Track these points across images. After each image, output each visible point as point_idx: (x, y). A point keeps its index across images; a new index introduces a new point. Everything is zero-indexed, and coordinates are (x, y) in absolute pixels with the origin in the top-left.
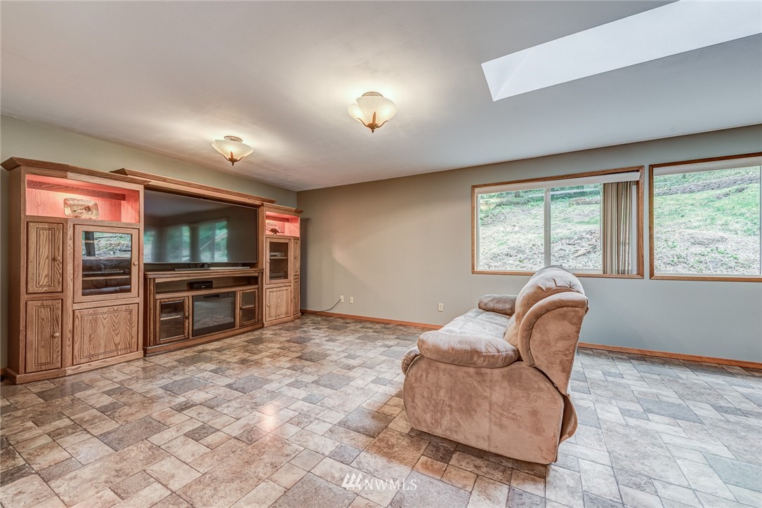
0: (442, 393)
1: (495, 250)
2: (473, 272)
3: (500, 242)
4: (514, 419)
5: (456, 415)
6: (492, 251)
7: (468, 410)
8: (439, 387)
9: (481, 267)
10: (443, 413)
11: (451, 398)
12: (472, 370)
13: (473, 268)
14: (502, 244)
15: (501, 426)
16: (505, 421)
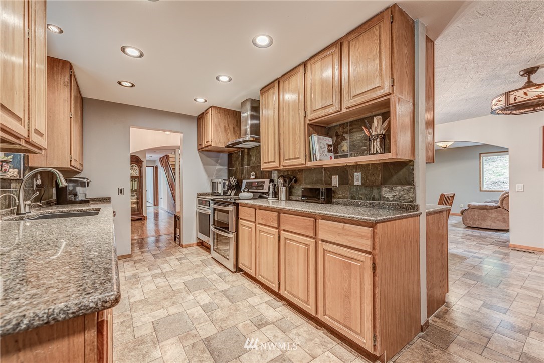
0: (476, 216)
1: (494, 179)
2: (481, 190)
3: (498, 174)
4: (498, 220)
5: (481, 221)
6: (492, 180)
7: (484, 219)
8: (475, 215)
9: (485, 188)
10: (476, 221)
11: (479, 217)
12: (485, 210)
13: (481, 189)
14: (500, 175)
15: (494, 222)
16: (496, 221)
